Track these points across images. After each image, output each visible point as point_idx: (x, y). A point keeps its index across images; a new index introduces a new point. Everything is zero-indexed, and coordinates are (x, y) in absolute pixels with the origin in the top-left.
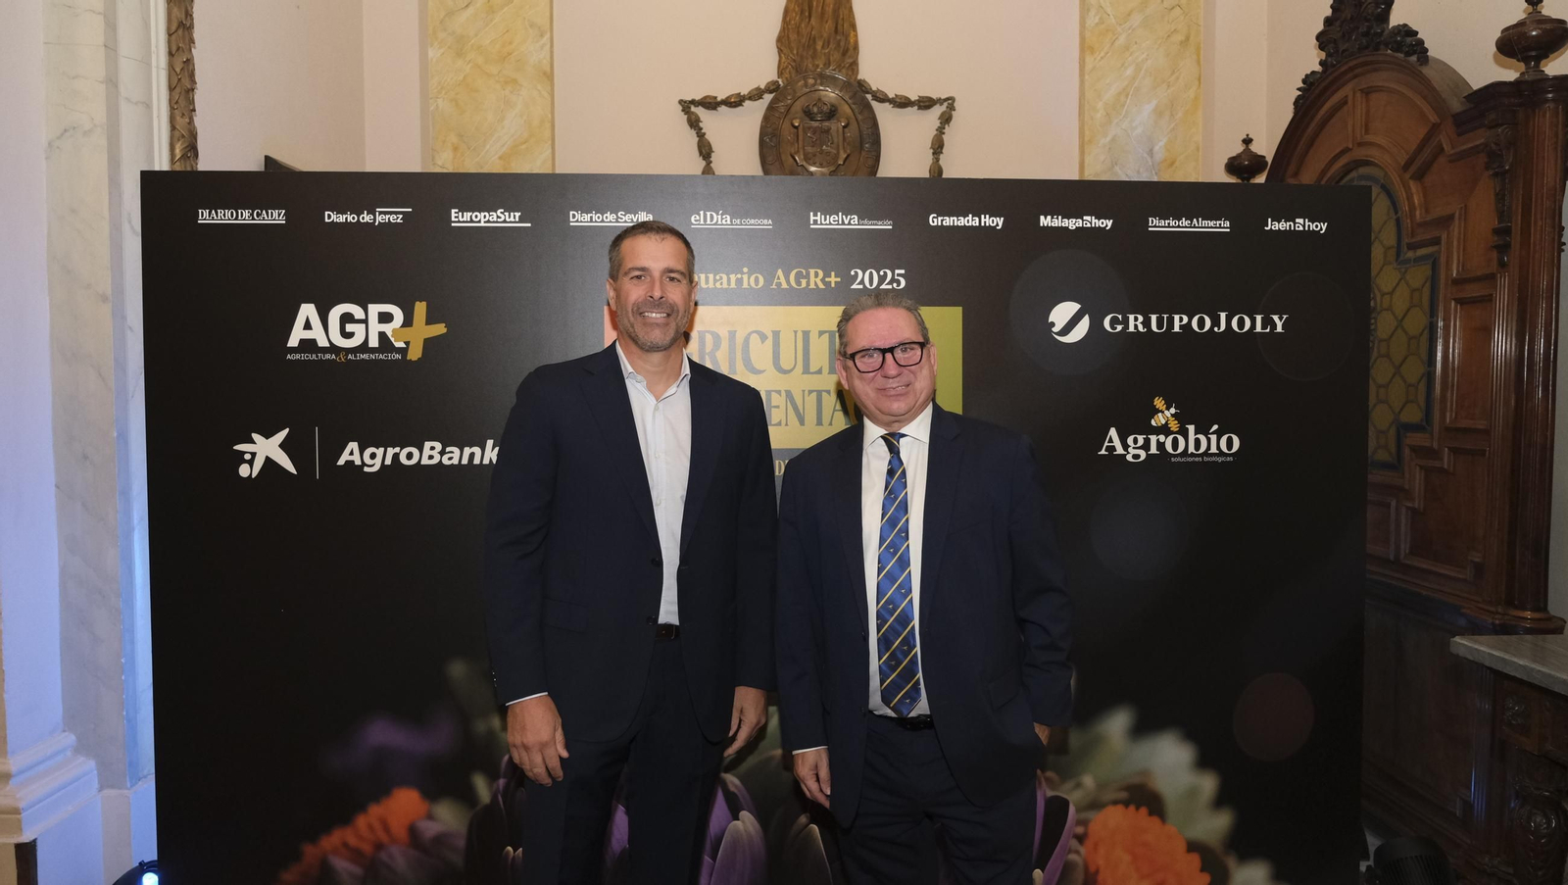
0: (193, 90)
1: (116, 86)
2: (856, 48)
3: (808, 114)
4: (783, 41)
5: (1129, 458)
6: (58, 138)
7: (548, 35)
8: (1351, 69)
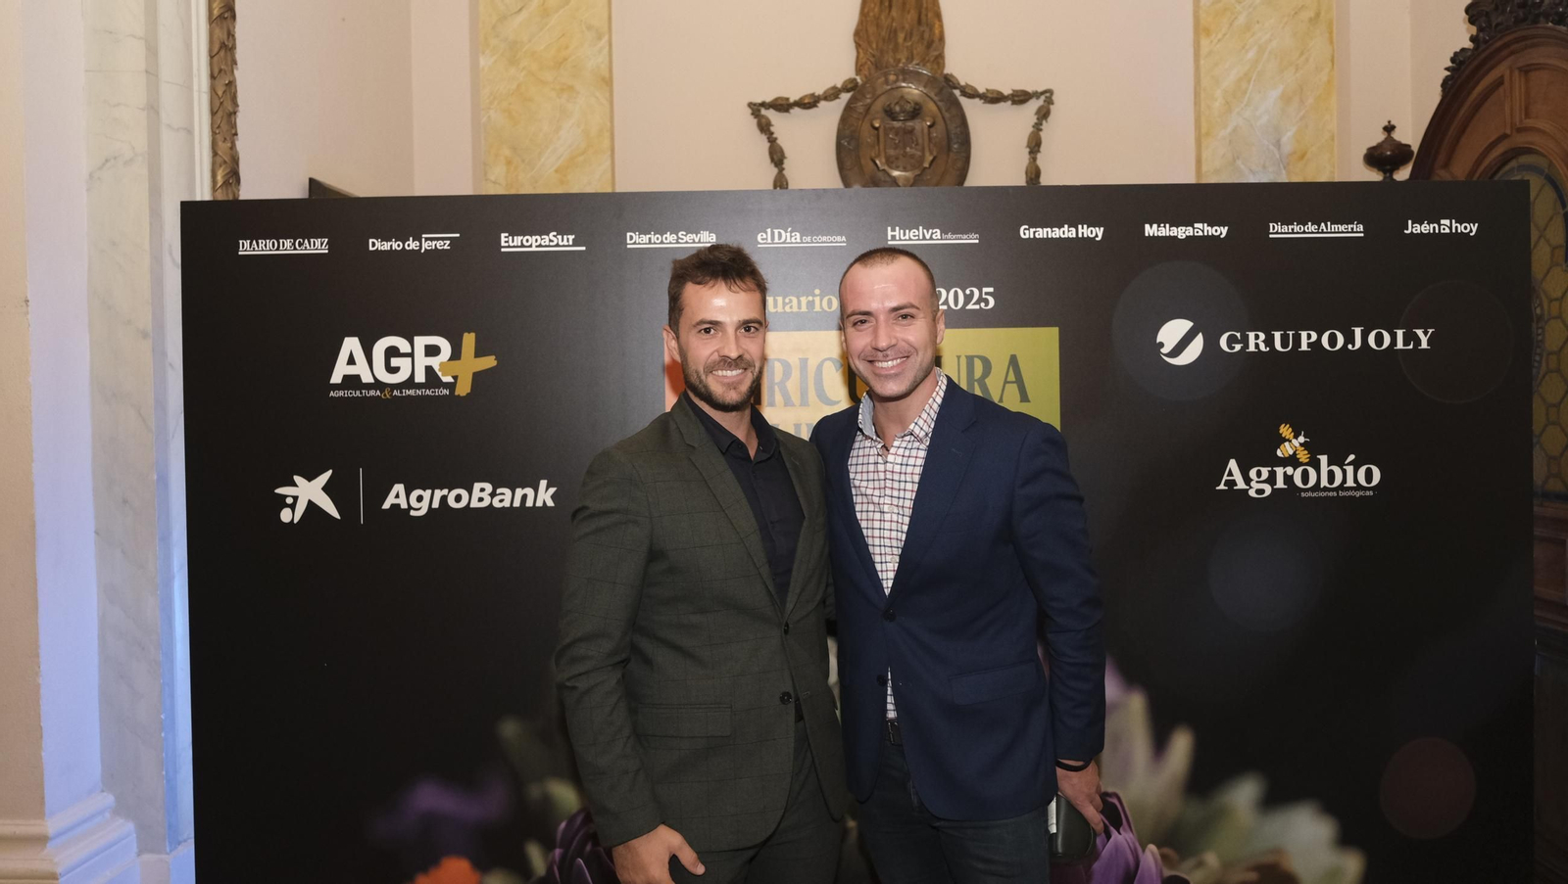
0: (235, 113)
1: (157, 113)
2: (942, 39)
3: (890, 114)
4: (861, 36)
5: (1252, 493)
6: (100, 168)
7: (606, 38)
8: (1506, 45)
